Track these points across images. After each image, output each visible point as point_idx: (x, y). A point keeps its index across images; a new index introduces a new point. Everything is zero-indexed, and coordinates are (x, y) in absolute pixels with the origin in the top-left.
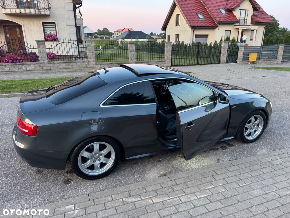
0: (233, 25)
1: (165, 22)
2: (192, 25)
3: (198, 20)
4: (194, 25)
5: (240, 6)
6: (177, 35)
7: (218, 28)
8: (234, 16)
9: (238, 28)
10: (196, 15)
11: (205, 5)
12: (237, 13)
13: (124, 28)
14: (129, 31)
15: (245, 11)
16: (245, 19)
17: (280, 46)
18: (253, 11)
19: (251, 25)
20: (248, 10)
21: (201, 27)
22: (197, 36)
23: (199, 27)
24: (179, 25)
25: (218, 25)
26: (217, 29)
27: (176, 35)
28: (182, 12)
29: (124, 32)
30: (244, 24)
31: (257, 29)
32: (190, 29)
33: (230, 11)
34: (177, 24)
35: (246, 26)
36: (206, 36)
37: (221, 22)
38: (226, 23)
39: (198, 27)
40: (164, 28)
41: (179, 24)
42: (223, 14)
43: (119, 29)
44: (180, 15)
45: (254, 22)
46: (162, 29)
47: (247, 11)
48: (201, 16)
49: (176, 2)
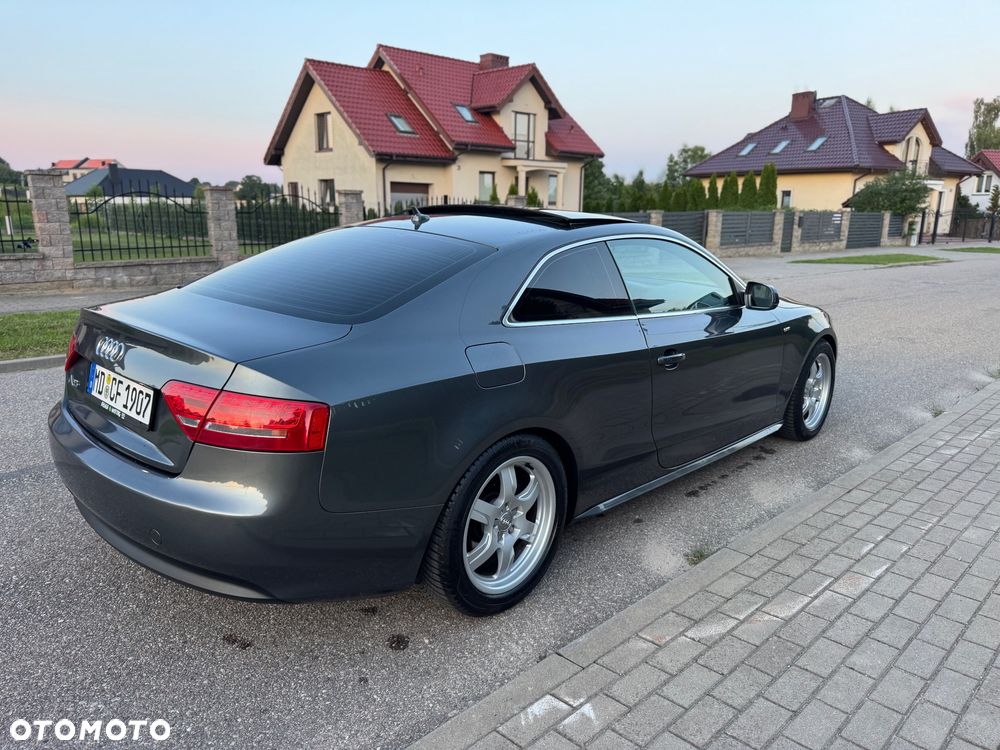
0: (499, 158)
1: (277, 137)
2: (379, 150)
3: (392, 134)
4: (384, 150)
5: (511, 101)
6: (326, 181)
7: (458, 163)
8: (499, 130)
9: (514, 168)
10: (386, 118)
11: (411, 88)
12: (505, 121)
13: (82, 158)
14: (113, 167)
15: (526, 117)
16: (528, 141)
17: (653, 215)
18: (550, 118)
19: (546, 158)
20: (535, 115)
21: (408, 159)
22: (397, 187)
23: (401, 159)
24: (331, 150)
25: (456, 153)
26: (454, 168)
27: (322, 181)
28: (338, 104)
29: (85, 172)
30: (528, 156)
31: (564, 171)
32: (370, 163)
33: (486, 113)
34: (322, 145)
35: (534, 160)
36: (424, 188)
37: (467, 146)
38: (481, 148)
39: (397, 156)
40: (275, 157)
41: (331, 146)
42: (467, 121)
43: (61, 162)
44: (329, 117)
45: (555, 152)
46: (265, 159)
47: (532, 116)
48: (401, 124)
49: (314, 74)
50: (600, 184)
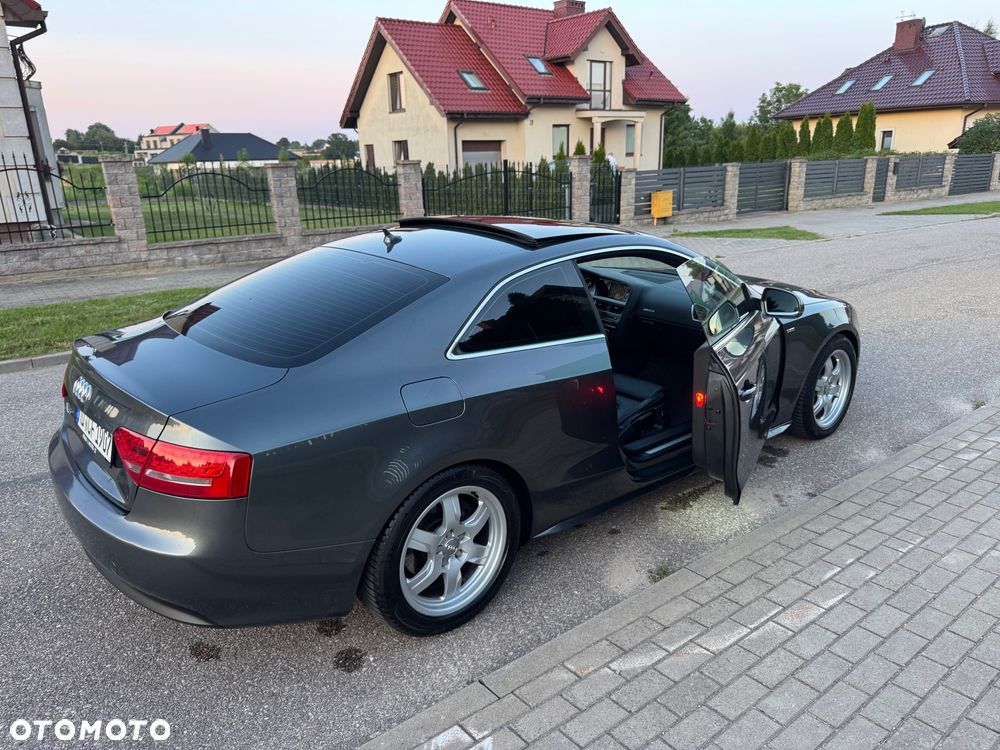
0: (574, 110)
1: (352, 100)
2: (451, 109)
3: (464, 92)
4: (455, 109)
5: (586, 49)
6: (399, 142)
7: (531, 117)
8: (574, 80)
9: (589, 119)
10: (457, 76)
11: (482, 42)
12: (579, 71)
13: (178, 124)
14: (205, 132)
15: (603, 65)
16: (605, 91)
17: (729, 169)
18: (627, 66)
19: (624, 108)
20: (611, 62)
21: (479, 116)
22: (469, 145)
23: (472, 116)
24: (404, 110)
25: (529, 107)
26: (527, 122)
27: (395, 142)
28: (409, 63)
29: (181, 137)
30: (605, 106)
31: (642, 120)
32: (442, 122)
33: (560, 64)
34: (395, 106)
35: (610, 110)
36: (496, 145)
37: (539, 99)
38: (555, 101)
39: (468, 114)
40: (351, 119)
41: (403, 107)
42: (540, 73)
43: (159, 128)
44: (401, 77)
45: (633, 101)
46: (341, 122)
47: (608, 64)
48: (473, 81)
49: (385, 33)
50: (686, 129)
